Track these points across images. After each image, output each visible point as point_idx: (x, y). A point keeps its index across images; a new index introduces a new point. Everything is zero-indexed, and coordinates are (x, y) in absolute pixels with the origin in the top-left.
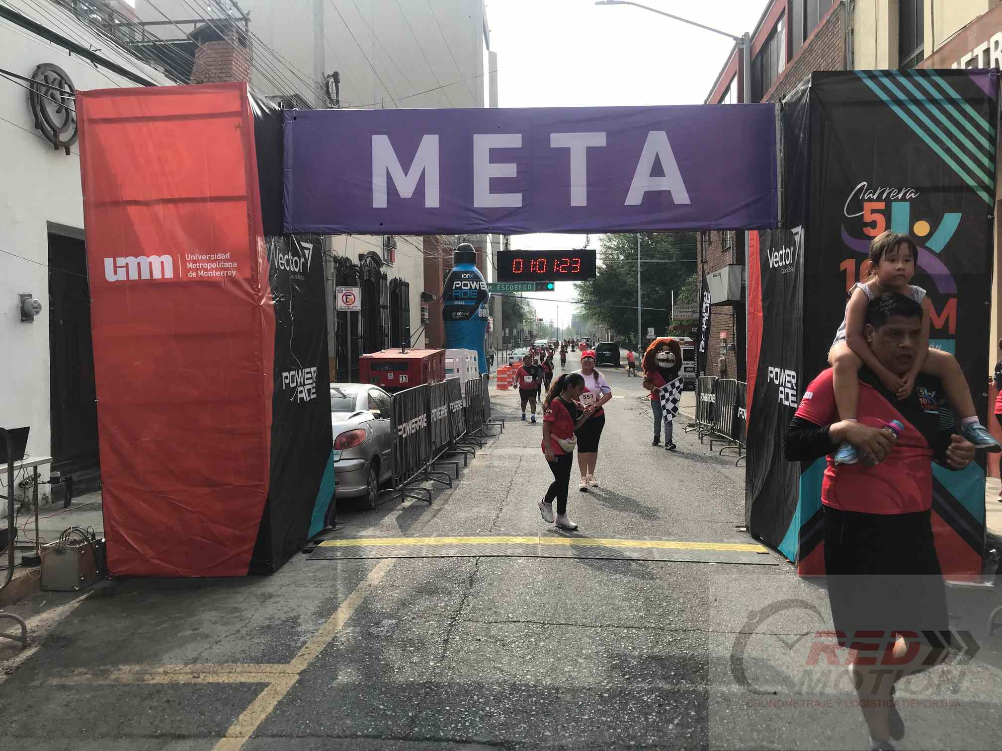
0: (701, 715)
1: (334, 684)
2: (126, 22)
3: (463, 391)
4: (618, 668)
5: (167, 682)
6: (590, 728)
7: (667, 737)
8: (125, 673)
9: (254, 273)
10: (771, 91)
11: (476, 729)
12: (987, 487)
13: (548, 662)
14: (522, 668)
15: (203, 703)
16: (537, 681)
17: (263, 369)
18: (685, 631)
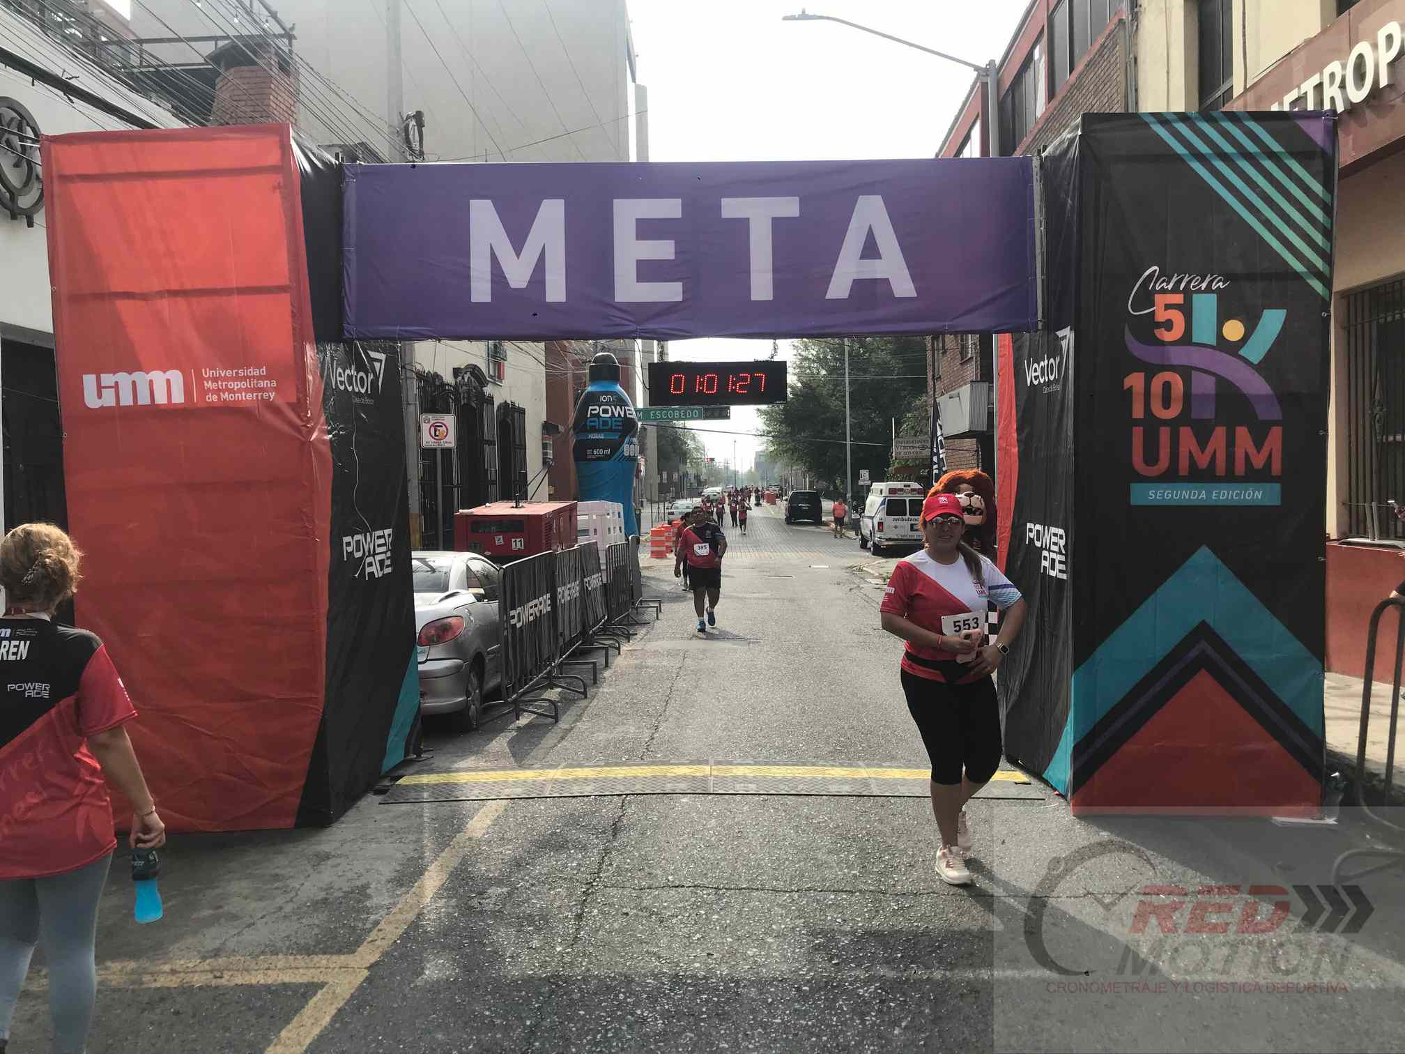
0: (940, 1014)
1: (419, 982)
2: (116, 39)
3: (603, 561)
4: (822, 950)
5: (176, 986)
6: (784, 1036)
7: (891, 1045)
8: (114, 972)
9: (301, 395)
10: (1027, 140)
11: (622, 1042)
12: (1325, 687)
13: (723, 943)
14: (687, 952)
15: (229, 1014)
16: (709, 971)
17: (313, 532)
18: (915, 895)
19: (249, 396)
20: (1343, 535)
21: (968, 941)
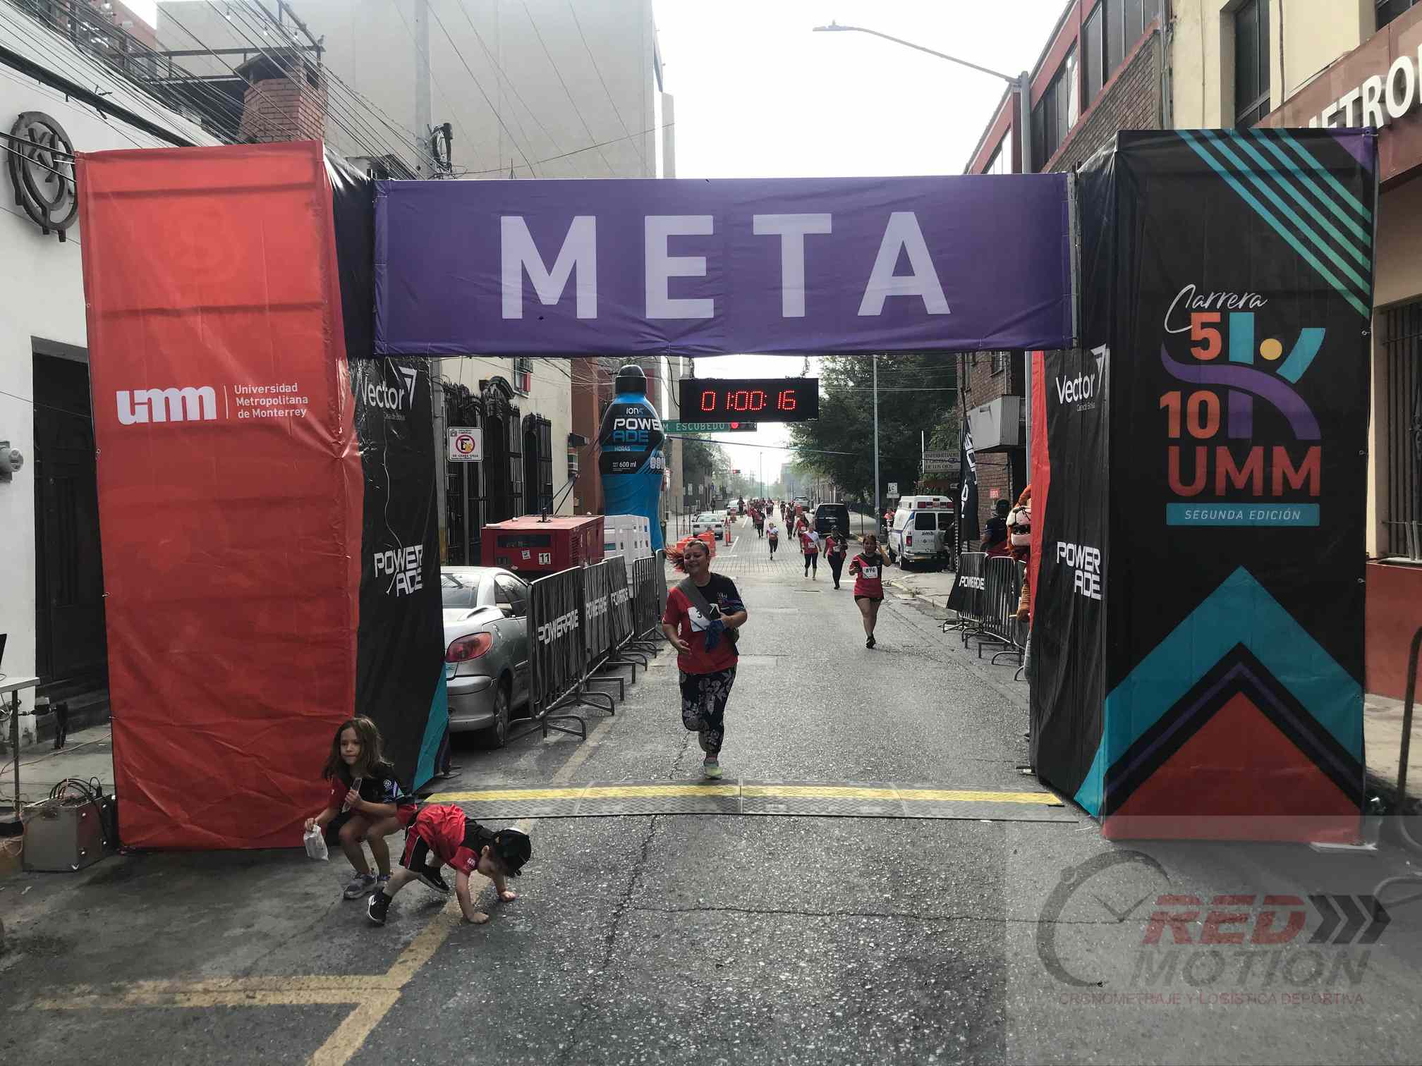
0: (974, 1041)
1: (451, 1004)
2: (144, 51)
3: (629, 575)
4: (856, 975)
5: (209, 1005)
6: (818, 1062)
8: (147, 991)
9: (332, 412)
10: (1059, 152)
12: (1365, 708)
13: (756, 967)
14: (719, 976)
15: (262, 1036)
16: (741, 995)
17: (345, 549)
18: (948, 919)
19: (281, 413)
20: (1383, 554)
21: (1002, 967)
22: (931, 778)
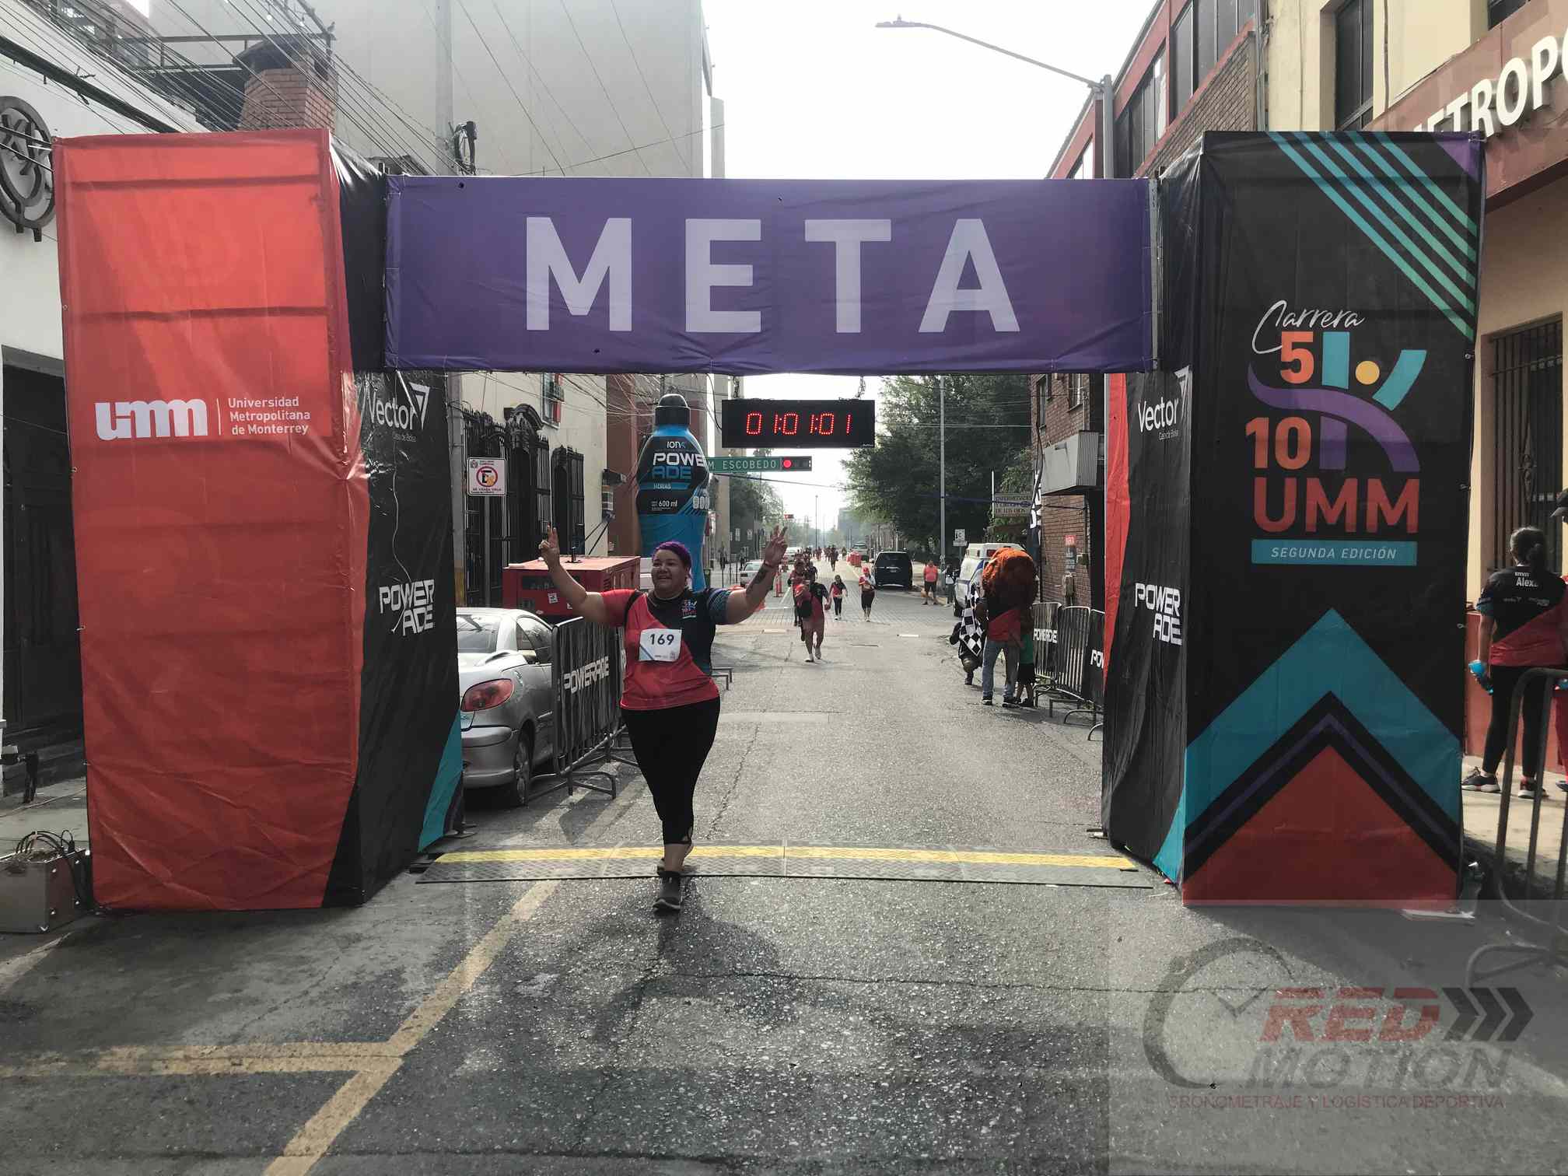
0: (1031, 1113)
1: (459, 1072)
2: (138, 35)
4: (906, 1044)
5: (190, 1073)
6: (860, 1134)
7: (978, 1146)
8: (122, 1058)
9: (337, 429)
10: (1145, 165)
11: (682, 1138)
13: (795, 1035)
14: (755, 1044)
15: (248, 1104)
16: (779, 1064)
17: (349, 581)
18: (1008, 987)
19: (280, 429)
21: (1064, 1036)
22: (993, 840)
